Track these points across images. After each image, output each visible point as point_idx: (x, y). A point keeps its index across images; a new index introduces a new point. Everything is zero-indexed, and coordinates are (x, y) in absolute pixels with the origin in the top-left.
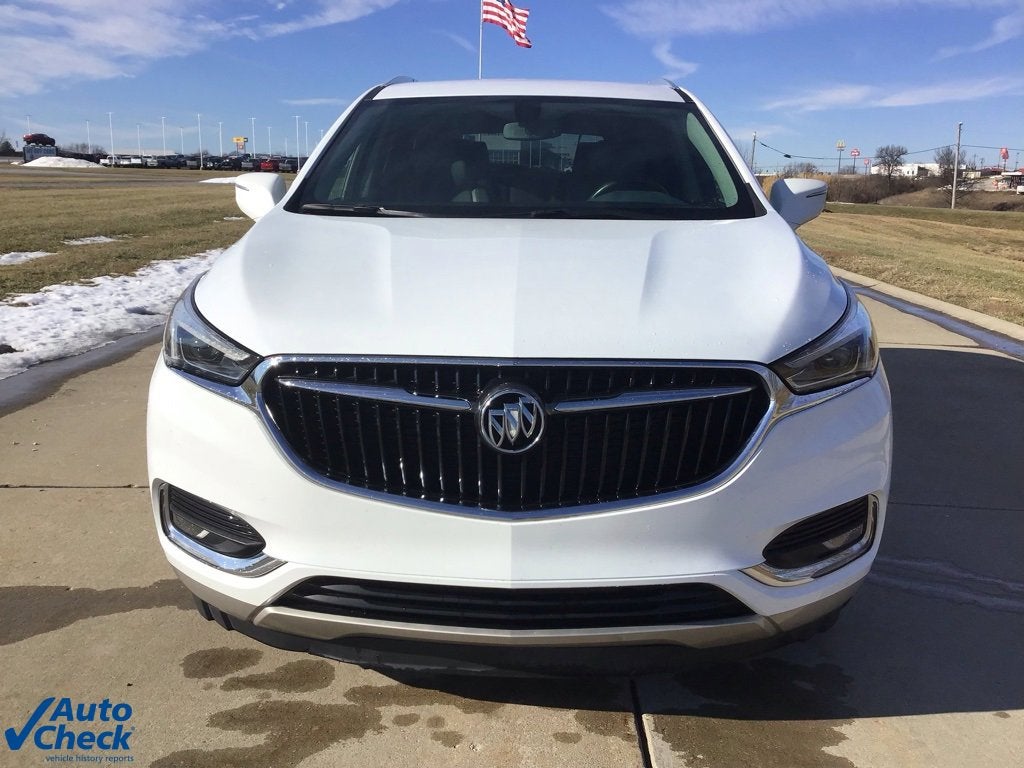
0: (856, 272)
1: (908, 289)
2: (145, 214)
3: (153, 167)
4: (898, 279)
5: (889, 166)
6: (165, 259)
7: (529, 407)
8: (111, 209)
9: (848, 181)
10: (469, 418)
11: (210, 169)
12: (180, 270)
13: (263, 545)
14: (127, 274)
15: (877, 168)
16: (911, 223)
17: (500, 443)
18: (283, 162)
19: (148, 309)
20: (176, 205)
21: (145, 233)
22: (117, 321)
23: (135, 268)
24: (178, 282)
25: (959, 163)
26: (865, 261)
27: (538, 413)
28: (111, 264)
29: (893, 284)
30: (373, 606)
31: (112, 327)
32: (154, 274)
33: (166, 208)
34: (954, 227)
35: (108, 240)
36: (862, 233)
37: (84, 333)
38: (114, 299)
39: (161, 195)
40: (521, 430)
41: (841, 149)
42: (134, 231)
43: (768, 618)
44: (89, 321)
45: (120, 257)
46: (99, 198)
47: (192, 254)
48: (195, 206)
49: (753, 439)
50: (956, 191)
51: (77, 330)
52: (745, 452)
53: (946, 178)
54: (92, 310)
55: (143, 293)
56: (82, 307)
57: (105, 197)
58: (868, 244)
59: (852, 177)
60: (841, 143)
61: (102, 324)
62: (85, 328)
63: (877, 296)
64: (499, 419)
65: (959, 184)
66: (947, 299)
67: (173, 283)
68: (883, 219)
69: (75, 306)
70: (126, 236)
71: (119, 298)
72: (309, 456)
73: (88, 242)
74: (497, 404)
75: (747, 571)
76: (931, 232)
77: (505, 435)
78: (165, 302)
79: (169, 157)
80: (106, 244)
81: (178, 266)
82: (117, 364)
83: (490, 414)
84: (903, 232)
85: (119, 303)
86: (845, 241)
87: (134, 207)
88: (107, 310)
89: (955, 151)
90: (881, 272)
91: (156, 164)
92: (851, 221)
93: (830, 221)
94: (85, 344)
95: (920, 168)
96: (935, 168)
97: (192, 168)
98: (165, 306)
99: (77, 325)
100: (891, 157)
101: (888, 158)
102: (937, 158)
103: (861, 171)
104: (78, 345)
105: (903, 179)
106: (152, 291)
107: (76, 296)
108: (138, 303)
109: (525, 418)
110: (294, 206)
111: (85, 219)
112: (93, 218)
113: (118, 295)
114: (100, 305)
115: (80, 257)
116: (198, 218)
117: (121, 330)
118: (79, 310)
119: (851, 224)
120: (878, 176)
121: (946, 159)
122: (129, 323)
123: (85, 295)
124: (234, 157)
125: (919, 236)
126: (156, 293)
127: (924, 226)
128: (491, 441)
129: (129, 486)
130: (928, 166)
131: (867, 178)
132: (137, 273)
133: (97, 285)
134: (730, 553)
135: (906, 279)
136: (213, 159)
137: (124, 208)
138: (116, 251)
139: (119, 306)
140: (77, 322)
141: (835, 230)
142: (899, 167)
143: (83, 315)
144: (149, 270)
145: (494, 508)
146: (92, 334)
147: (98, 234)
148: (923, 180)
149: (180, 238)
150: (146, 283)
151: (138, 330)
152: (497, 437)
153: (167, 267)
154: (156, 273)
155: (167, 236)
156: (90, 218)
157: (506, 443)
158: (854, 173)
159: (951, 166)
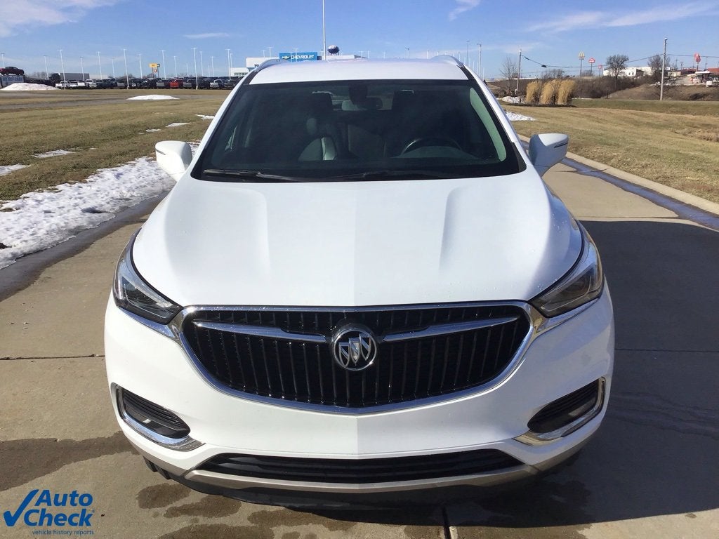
0: (593, 159)
1: (629, 172)
2: (90, 130)
3: (93, 88)
4: (623, 164)
5: (616, 69)
6: (107, 167)
7: (366, 340)
8: (66, 127)
9: (587, 81)
10: (326, 347)
11: (134, 88)
12: (118, 176)
13: (189, 431)
14: (81, 182)
15: (607, 71)
16: (632, 114)
17: (347, 365)
18: (186, 81)
19: (97, 209)
20: (111, 122)
21: (92, 145)
22: (75, 220)
23: (86, 176)
24: (116, 186)
25: (665, 66)
26: (599, 150)
27: (372, 342)
28: (69, 174)
29: (619, 168)
30: (265, 471)
31: (73, 225)
32: (100, 180)
33: (106, 124)
34: (662, 115)
35: (65, 153)
36: (597, 124)
37: (53, 230)
38: (73, 202)
39: (101, 114)
40: (361, 355)
41: (582, 58)
42: (83, 144)
43: (533, 466)
44: (56, 221)
45: (75, 167)
46: (57, 118)
47: (125, 162)
48: (125, 122)
49: (519, 352)
50: (664, 87)
51: (48, 229)
52: (513, 361)
53: (656, 77)
54: (58, 212)
55: (92, 196)
56: (51, 209)
57: (61, 117)
58: (602, 135)
59: (589, 78)
60: (582, 54)
61: (65, 223)
62: (54, 227)
63: (607, 178)
64: (346, 349)
65: (665, 81)
66: (656, 180)
67: (113, 187)
68: (612, 112)
69: (46, 209)
70: (78, 148)
71: (76, 201)
72: (217, 373)
73: (52, 155)
74: (345, 339)
75: (518, 439)
76: (646, 120)
77: (351, 359)
78: (108, 203)
79: (105, 80)
80: (64, 156)
81: (116, 173)
82: (78, 255)
83: (340, 346)
84: (626, 122)
85: (76, 205)
86: (586, 133)
87: (83, 124)
88: (68, 211)
89: (662, 57)
90: (610, 159)
91: (95, 86)
92: (588, 114)
93: (574, 115)
94: (55, 239)
95: (637, 71)
96: (648, 70)
97: (121, 88)
98: (109, 205)
99: (48, 224)
100: (617, 63)
101: (615, 64)
102: (650, 63)
103: (596, 74)
104: (50, 240)
105: (626, 79)
106: (99, 194)
107: (46, 200)
108: (90, 205)
109: (363, 348)
110: (197, 173)
111: (49, 137)
112: (55, 135)
113: (76, 198)
114: (63, 207)
115: (47, 169)
116: (128, 131)
117: (79, 227)
118: (49, 212)
119: (589, 116)
120: (609, 77)
121: (656, 63)
122: (84, 221)
123: (52, 199)
124: (150, 79)
125: (637, 124)
126: (102, 196)
127: (640, 116)
128: (341, 363)
129: (93, 356)
130: (643, 69)
131: (600, 79)
132: (88, 180)
133: (60, 191)
134: (506, 428)
135: (628, 164)
136: (135, 81)
137: (76, 126)
138: (72, 162)
139: (77, 207)
140: (47, 222)
141: (579, 123)
142: (623, 70)
143: (52, 216)
144: (96, 177)
145: (345, 405)
146: (59, 231)
147: (58, 148)
148: (641, 79)
149: (116, 149)
150: (94, 188)
151: (91, 226)
152: (345, 361)
153: (108, 174)
154: (101, 179)
155: (107, 148)
156: (52, 135)
157: (351, 364)
158: (591, 75)
159: (660, 69)
